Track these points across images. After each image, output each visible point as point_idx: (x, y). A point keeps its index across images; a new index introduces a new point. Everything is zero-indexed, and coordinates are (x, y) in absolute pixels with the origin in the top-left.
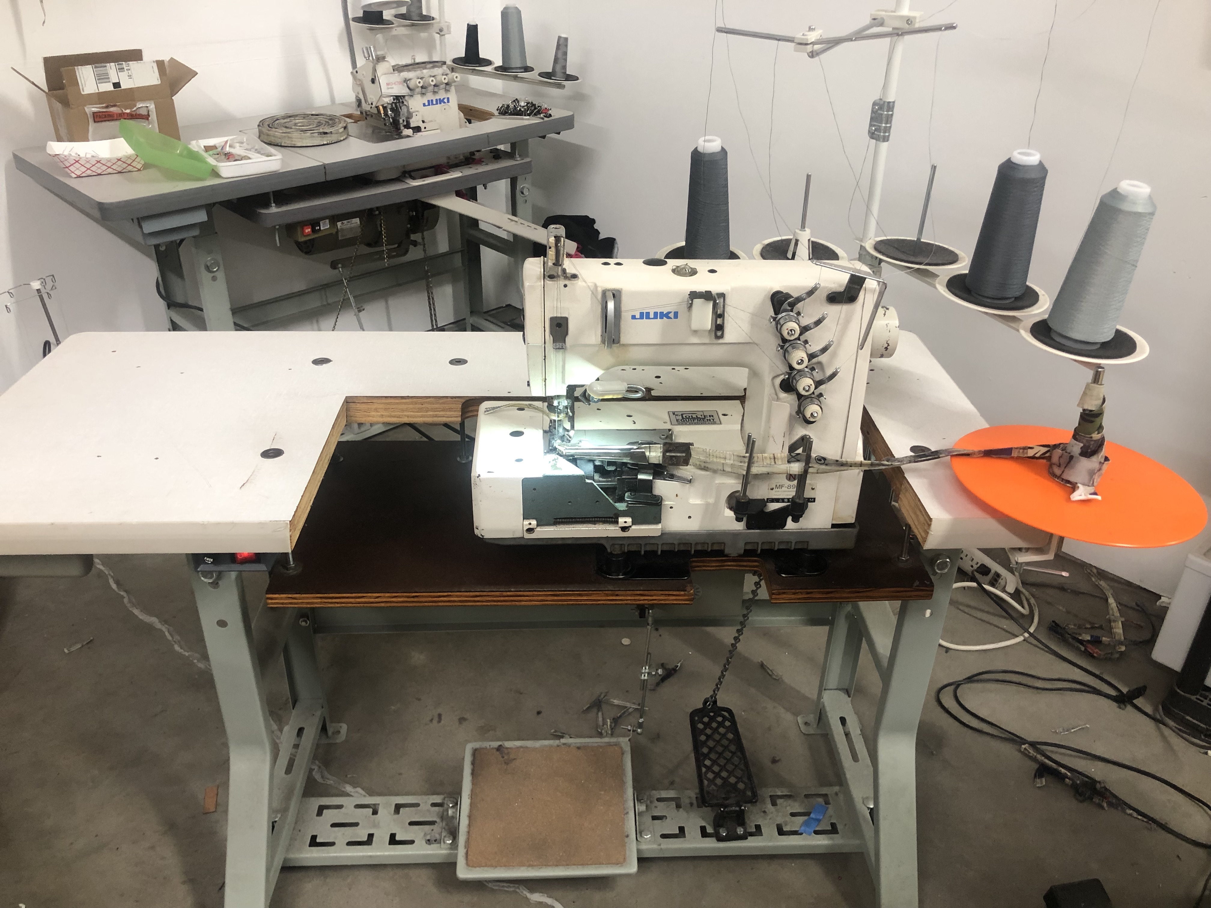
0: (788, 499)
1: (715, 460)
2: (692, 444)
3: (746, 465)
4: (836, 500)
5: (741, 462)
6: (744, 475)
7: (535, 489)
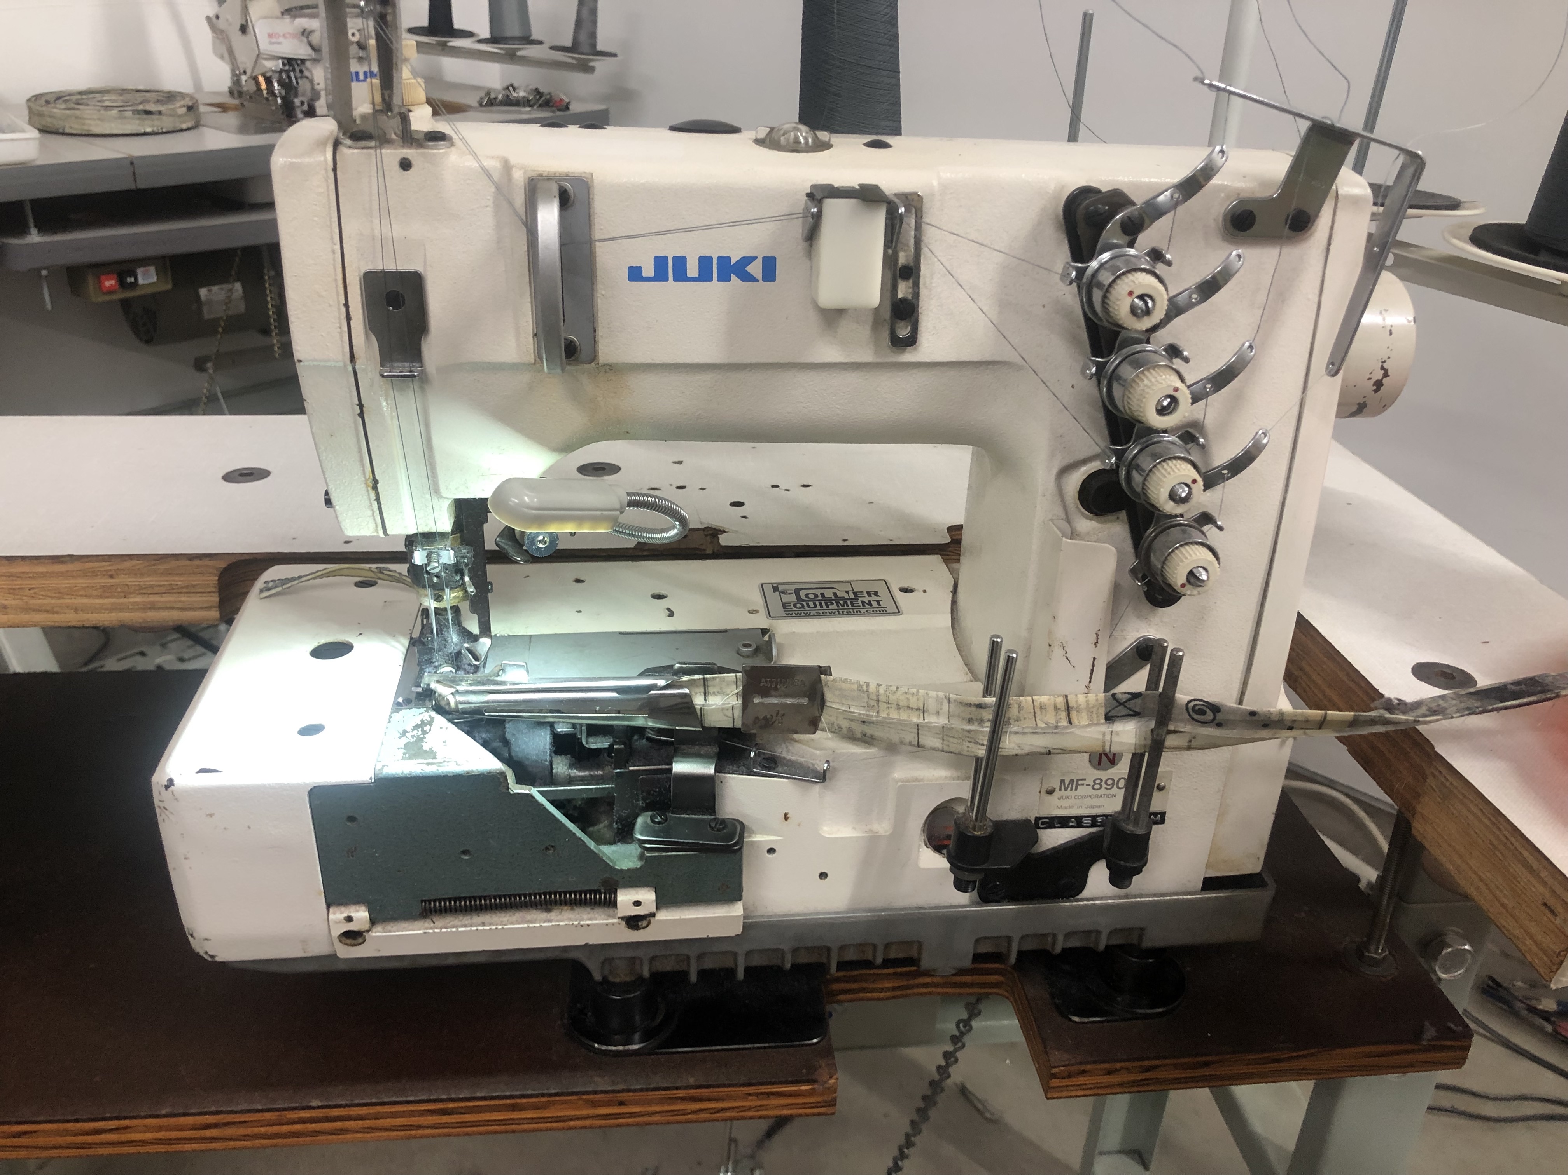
0: (1094, 817)
1: (894, 715)
2: (825, 671)
3: (987, 728)
4: (1221, 815)
5: (970, 721)
6: (978, 760)
7: (352, 819)
